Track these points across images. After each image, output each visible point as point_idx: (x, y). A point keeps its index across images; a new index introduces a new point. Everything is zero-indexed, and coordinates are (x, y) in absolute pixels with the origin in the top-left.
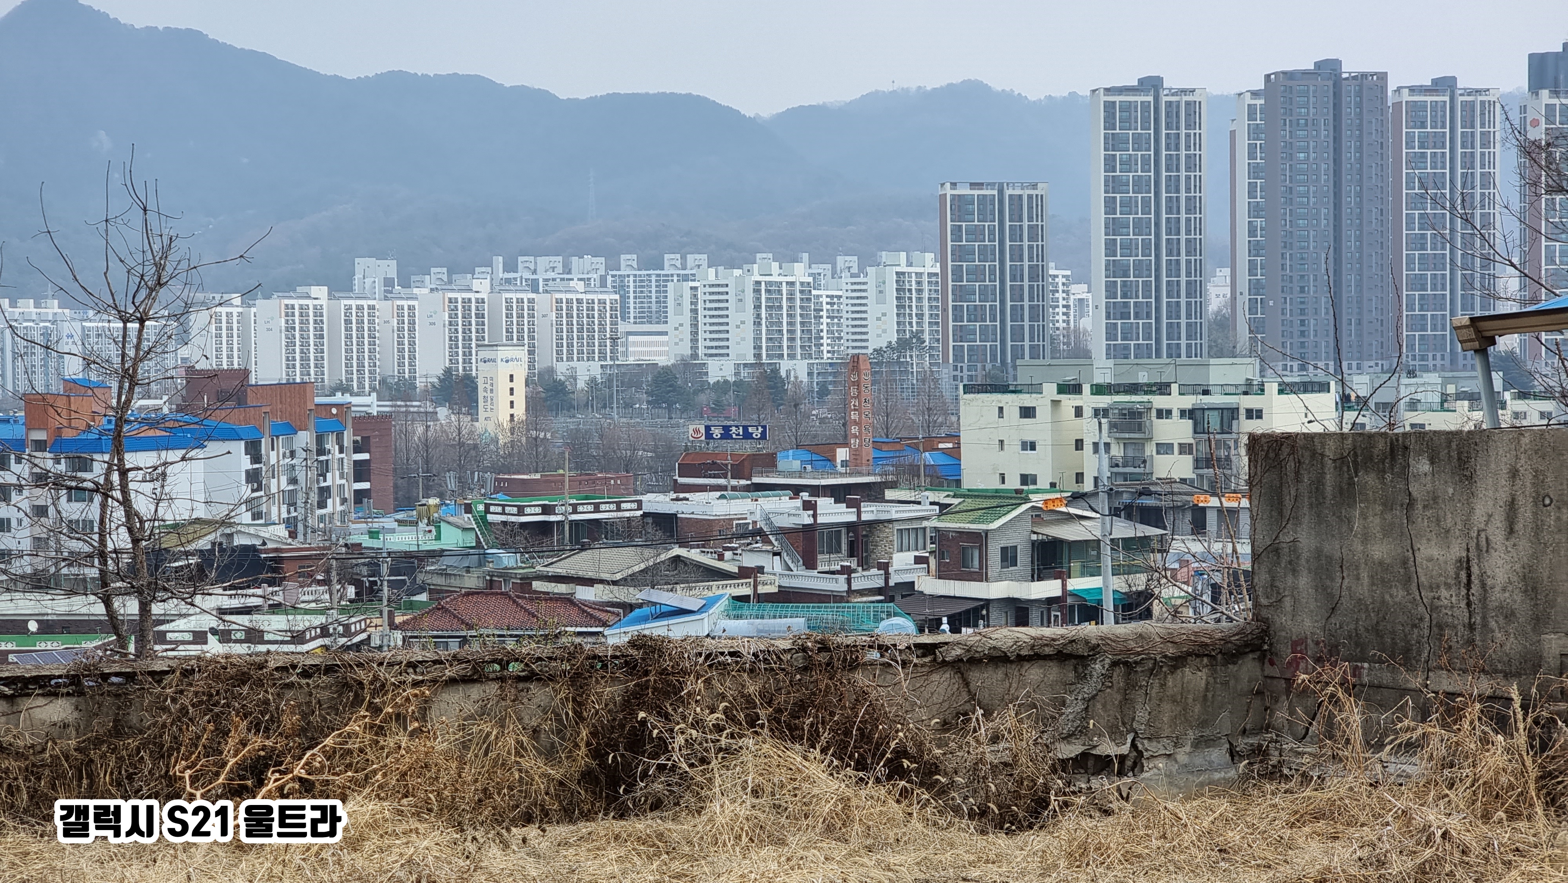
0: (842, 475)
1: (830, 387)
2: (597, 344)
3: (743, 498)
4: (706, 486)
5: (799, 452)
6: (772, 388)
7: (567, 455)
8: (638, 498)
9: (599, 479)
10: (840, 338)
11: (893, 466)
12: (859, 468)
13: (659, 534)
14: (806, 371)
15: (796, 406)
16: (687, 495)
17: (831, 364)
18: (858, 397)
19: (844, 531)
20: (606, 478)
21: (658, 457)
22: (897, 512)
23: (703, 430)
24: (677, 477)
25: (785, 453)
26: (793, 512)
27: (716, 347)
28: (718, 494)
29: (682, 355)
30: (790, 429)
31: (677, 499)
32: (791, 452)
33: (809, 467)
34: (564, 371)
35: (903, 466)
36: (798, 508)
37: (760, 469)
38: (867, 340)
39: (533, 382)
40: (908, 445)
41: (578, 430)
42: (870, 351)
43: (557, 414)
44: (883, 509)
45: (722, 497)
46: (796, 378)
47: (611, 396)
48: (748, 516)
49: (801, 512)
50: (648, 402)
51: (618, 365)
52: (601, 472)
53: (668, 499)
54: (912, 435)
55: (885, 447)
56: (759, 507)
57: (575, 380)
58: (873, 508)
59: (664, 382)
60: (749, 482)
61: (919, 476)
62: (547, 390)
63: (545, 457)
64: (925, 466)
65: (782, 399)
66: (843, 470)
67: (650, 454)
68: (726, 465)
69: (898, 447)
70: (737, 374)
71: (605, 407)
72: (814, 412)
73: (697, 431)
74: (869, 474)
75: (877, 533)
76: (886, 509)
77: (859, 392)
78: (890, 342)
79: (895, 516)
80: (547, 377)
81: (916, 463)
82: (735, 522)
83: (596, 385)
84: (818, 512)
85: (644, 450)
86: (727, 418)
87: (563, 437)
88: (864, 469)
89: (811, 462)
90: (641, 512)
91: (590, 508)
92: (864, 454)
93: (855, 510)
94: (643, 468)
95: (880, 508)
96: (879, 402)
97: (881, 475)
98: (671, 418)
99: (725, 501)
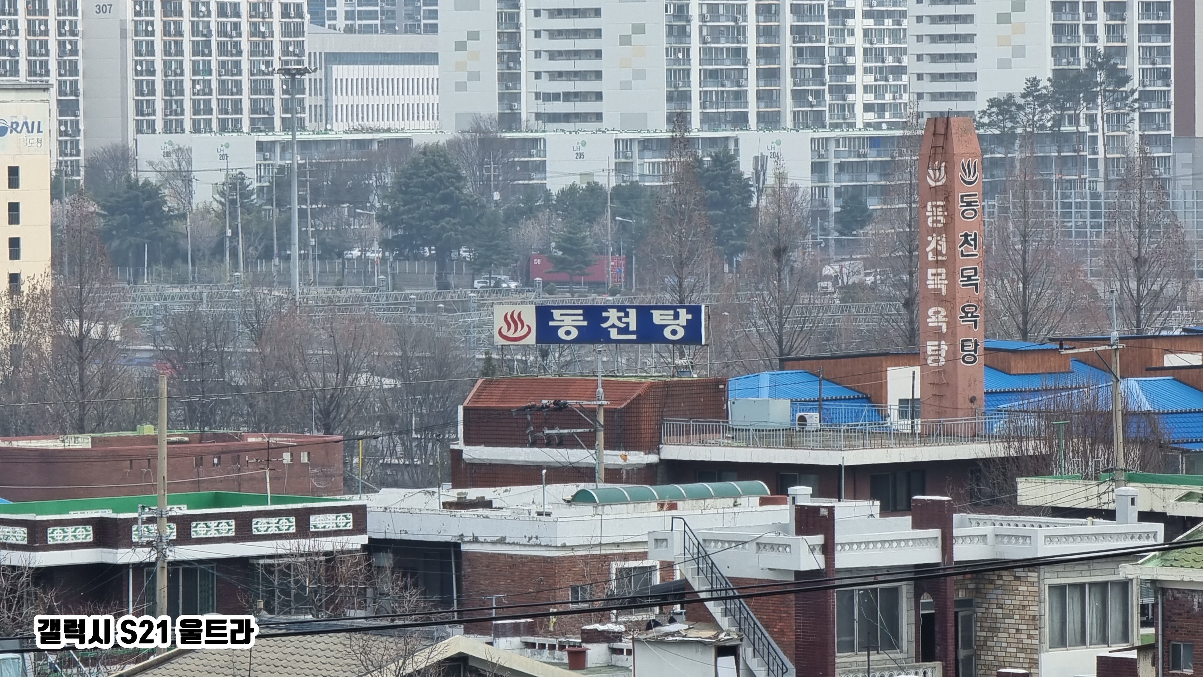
0: (902, 438)
1: (873, 204)
2: (246, 86)
3: (637, 499)
4: (538, 467)
5: (790, 375)
6: (712, 204)
7: (164, 387)
8: (356, 500)
9: (253, 449)
10: (899, 71)
11: (1039, 413)
12: (947, 421)
13: (412, 597)
14: (807, 158)
15: (779, 253)
16: (487, 493)
17: (875, 142)
18: (947, 229)
19: (906, 590)
20: (269, 448)
21: (409, 389)
22: (1050, 538)
23: (530, 317)
24: (460, 445)
25: (750, 382)
26: (770, 537)
27: (568, 96)
28: (570, 489)
29: (477, 118)
30: (764, 315)
31: (462, 504)
32: (765, 378)
33: (813, 418)
34: (157, 156)
35: (1066, 414)
36: (782, 528)
37: (681, 422)
38: (971, 77)
39: (72, 187)
40: (1082, 359)
41: (193, 318)
42: (980, 105)
43: (137, 276)
44: (1012, 530)
45: (582, 498)
46: (781, 177)
47: (285, 228)
48: (649, 548)
49: (792, 538)
50: (385, 244)
51: (305, 145)
52: (256, 430)
53: (435, 504)
54: (1092, 332)
55: (1018, 365)
56: (679, 525)
57: (188, 181)
58: (987, 529)
59: (426, 188)
60: (653, 458)
61: (1109, 442)
62: (111, 210)
63: (103, 390)
64: (1127, 415)
65: (741, 234)
66: (904, 425)
67: (388, 383)
68: (592, 412)
69: (1052, 363)
70: (622, 168)
71: (267, 255)
72: (828, 270)
73: (513, 321)
74: (974, 437)
75: (994, 595)
76: (1020, 530)
77: (950, 218)
78: (1034, 82)
79: (1044, 550)
80: (110, 176)
81: (1101, 406)
82: (614, 566)
83: (245, 194)
84: (838, 538)
85: (373, 371)
86: (597, 286)
87: (154, 337)
88: (961, 422)
89: (818, 404)
90: (363, 539)
91: (228, 528)
92: (962, 383)
93: (936, 532)
94: (370, 421)
95: (1005, 530)
96: (1004, 241)
97: (1007, 439)
98: (444, 286)
99: (588, 509)
